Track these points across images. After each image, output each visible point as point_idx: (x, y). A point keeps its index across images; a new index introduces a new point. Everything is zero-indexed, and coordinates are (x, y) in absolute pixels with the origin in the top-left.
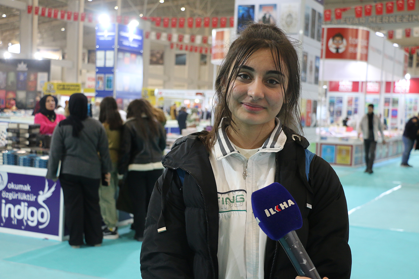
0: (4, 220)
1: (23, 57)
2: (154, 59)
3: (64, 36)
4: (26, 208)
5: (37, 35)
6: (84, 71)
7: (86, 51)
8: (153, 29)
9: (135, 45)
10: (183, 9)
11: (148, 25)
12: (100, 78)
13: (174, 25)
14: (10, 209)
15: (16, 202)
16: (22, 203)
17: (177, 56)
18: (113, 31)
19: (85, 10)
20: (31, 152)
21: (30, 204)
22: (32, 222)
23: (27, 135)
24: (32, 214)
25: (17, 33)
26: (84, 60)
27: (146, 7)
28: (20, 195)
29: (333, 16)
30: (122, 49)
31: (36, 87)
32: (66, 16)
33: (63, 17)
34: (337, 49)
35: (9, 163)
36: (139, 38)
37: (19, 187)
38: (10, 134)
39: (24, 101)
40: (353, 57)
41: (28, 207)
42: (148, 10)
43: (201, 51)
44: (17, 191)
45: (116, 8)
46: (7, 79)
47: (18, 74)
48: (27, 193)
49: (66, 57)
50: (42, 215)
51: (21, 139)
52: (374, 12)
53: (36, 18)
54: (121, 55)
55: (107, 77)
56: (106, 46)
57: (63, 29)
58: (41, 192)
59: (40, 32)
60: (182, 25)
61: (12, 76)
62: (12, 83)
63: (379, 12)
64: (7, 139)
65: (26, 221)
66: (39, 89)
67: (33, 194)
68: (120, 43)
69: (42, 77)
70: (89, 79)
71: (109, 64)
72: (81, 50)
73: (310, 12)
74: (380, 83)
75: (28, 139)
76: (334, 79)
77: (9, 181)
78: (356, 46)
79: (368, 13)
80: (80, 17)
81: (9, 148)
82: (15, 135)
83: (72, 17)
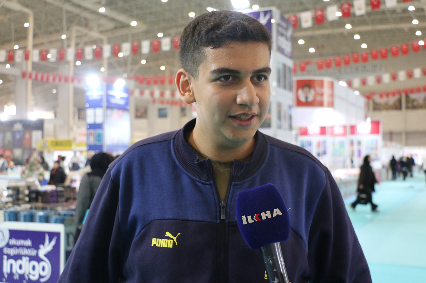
0: (6, 276)
1: (19, 118)
2: (139, 114)
3: (56, 97)
4: (27, 263)
5: (30, 97)
6: (75, 128)
7: (76, 110)
8: (136, 87)
9: (122, 102)
10: (163, 68)
11: (132, 83)
12: (90, 134)
13: (156, 82)
14: (11, 265)
15: (17, 257)
16: (24, 258)
17: (160, 110)
18: (102, 90)
19: (75, 73)
20: (31, 208)
21: (32, 258)
22: (34, 275)
23: (27, 192)
24: (34, 268)
25: (12, 96)
26: (74, 117)
27: (129, 67)
28: (22, 250)
29: (298, 69)
30: (110, 107)
31: (30, 144)
32: (57, 79)
33: (54, 79)
34: (307, 98)
35: (10, 220)
36: (125, 95)
37: (20, 243)
38: (11, 192)
39: (20, 158)
40: (321, 104)
41: (30, 261)
42: (132, 70)
43: (181, 105)
44: (18, 247)
45: (103, 69)
46: (4, 138)
47: (14, 133)
48: (28, 247)
49: (58, 115)
50: (43, 269)
51: (21, 196)
52: (333, 65)
53: (30, 82)
54: (109, 112)
55: (98, 133)
56: (96, 104)
57: (54, 91)
58: (41, 246)
59: (33, 94)
60: (163, 82)
61: (9, 136)
62: (9, 142)
63: (338, 64)
64: (8, 196)
65: (28, 276)
66: (34, 145)
67: (34, 249)
68: (108, 101)
69: (36, 135)
70: (81, 135)
71: (99, 120)
72: (72, 109)
73: (281, 67)
74: (345, 127)
75: (28, 196)
76: (303, 124)
77: (11, 237)
78: (322, 95)
79: (329, 65)
80: (70, 79)
81: (10, 205)
82: (15, 192)
83: (63, 80)
